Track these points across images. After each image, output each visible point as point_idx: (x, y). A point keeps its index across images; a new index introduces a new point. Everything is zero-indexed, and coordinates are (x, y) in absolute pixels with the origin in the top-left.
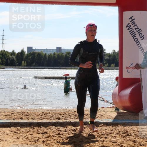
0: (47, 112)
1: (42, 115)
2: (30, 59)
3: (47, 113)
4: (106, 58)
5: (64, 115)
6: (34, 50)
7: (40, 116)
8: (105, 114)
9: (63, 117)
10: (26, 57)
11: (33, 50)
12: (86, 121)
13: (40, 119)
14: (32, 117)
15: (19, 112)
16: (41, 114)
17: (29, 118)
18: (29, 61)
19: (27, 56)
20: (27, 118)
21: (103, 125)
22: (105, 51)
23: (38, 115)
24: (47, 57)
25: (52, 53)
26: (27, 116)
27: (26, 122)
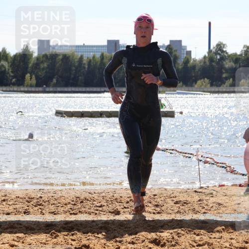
0: (88, 196)
1: (75, 204)
2: (43, 69)
3: (88, 200)
4: (227, 66)
5: (128, 202)
6: (54, 47)
7: (72, 206)
8: (227, 201)
9: (125, 208)
10: (34, 64)
11: (51, 48)
12: (182, 218)
13: (71, 214)
14: (53, 208)
15: (21, 196)
16: (73, 201)
17: (43, 211)
18: (42, 74)
19: (35, 62)
20: (40, 210)
21: (223, 229)
22: (224, 50)
23: (66, 204)
24: (84, 64)
25: (98, 55)
26: (40, 205)
27: (39, 222)
